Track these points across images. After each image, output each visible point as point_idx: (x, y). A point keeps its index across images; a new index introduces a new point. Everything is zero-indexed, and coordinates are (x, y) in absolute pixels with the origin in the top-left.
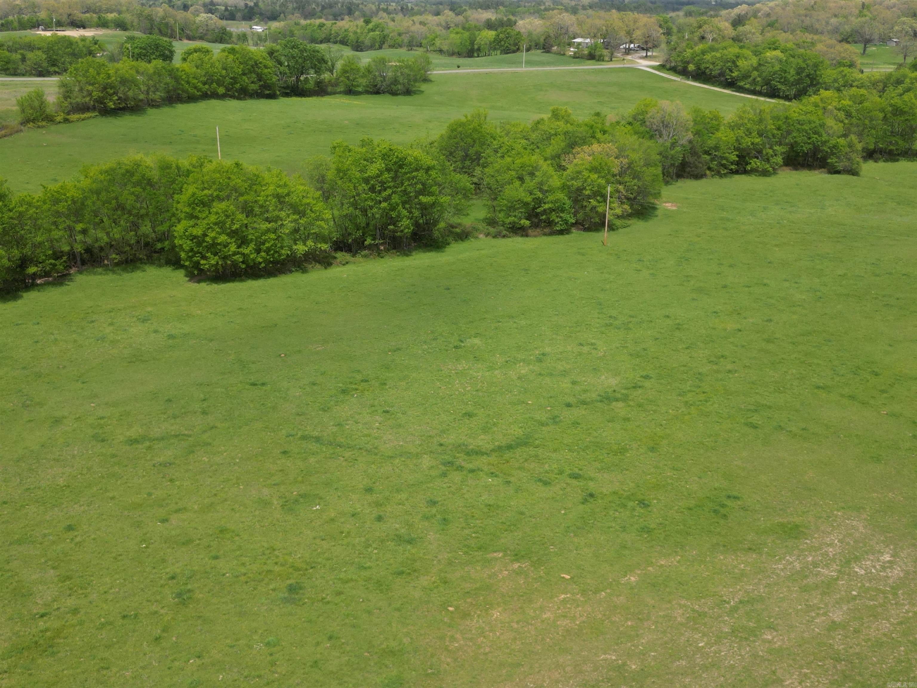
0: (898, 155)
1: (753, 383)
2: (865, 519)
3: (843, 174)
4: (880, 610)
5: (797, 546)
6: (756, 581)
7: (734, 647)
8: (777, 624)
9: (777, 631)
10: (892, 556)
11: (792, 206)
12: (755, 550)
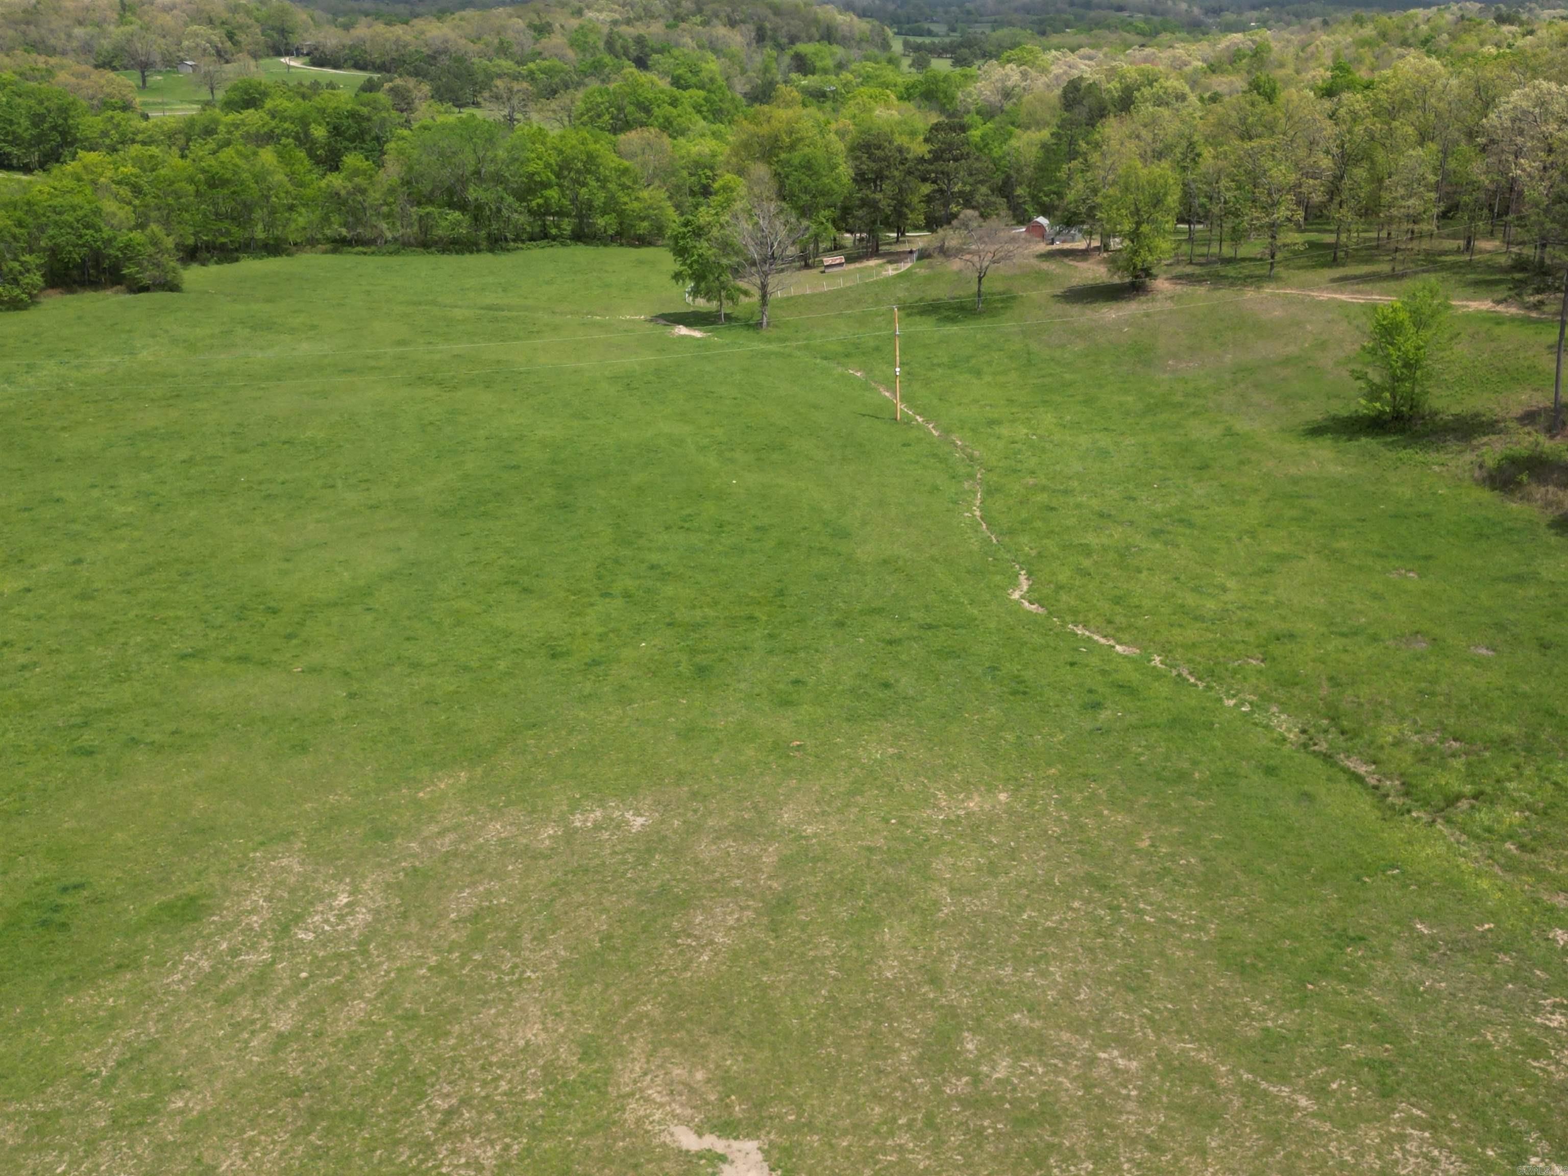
0: (237, 250)
1: (70, 677)
2: (300, 851)
3: (154, 291)
4: (347, 986)
5: (200, 933)
6: (140, 1017)
7: (120, 1149)
8: (189, 1077)
9: (190, 1088)
10: (351, 894)
11: (78, 357)
12: (128, 966)
